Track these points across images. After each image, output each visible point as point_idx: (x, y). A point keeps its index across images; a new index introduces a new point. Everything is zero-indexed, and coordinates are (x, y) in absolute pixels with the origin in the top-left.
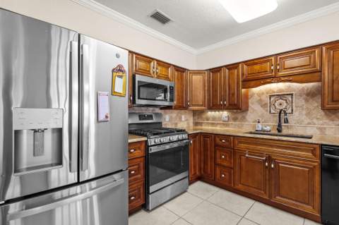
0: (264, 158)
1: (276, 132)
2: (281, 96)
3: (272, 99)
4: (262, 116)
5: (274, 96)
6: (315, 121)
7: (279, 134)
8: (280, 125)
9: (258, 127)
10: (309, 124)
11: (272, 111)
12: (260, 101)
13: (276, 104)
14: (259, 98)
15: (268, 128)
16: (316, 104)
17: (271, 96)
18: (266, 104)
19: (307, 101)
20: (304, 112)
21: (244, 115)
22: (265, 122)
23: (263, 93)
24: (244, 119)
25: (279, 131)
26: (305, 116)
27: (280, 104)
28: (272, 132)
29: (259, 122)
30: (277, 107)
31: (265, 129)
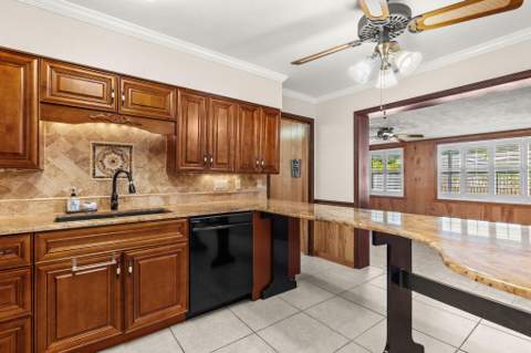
0: (114, 262)
1: (109, 211)
2: (113, 148)
3: (98, 151)
4: (78, 182)
5: (102, 145)
6: (159, 188)
7: (115, 212)
8: (114, 198)
9: (73, 204)
10: (152, 192)
11: (98, 173)
12: (73, 153)
13: (105, 161)
14: (70, 146)
15: (93, 205)
16: (160, 165)
17: (95, 146)
18: (86, 160)
19: (150, 159)
20: (147, 176)
21: (30, 180)
22: (84, 193)
23: (80, 138)
24: (29, 189)
25: (114, 207)
26: (147, 182)
27: (113, 162)
28: (101, 211)
29: (73, 195)
30: (107, 166)
31: (88, 206)
